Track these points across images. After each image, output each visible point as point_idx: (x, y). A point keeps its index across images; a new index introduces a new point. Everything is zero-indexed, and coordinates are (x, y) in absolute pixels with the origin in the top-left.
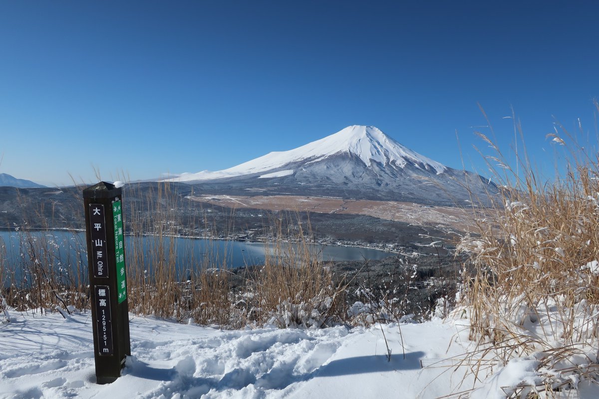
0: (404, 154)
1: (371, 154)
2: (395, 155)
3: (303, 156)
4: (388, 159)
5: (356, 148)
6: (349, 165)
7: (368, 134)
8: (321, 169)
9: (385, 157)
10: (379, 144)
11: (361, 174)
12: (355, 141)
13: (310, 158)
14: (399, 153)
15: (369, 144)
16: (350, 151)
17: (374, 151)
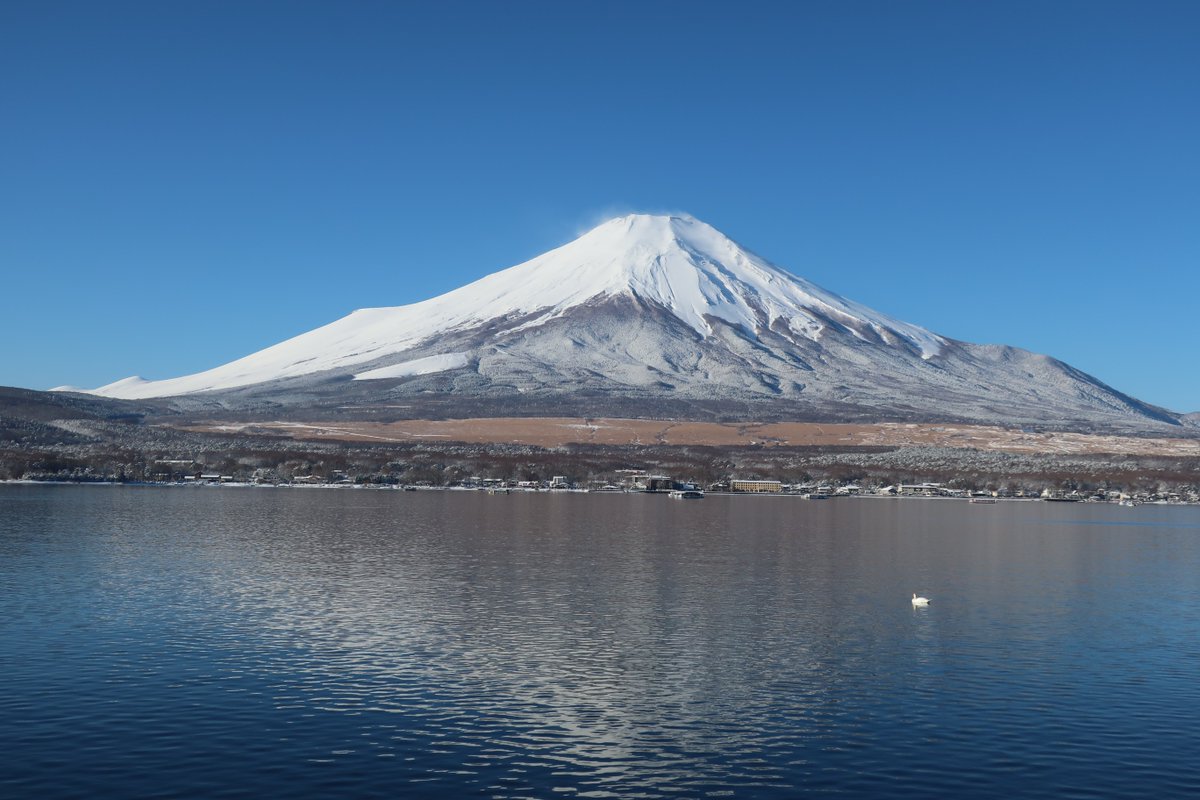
0: (808, 300)
1: (705, 301)
2: (781, 304)
3: (478, 315)
4: (762, 315)
5: (651, 281)
6: (643, 333)
7: (681, 242)
8: (557, 348)
9: (751, 311)
10: (722, 269)
11: (693, 360)
12: (644, 262)
13: (504, 318)
14: (794, 300)
15: (692, 272)
16: (634, 292)
17: (714, 292)
